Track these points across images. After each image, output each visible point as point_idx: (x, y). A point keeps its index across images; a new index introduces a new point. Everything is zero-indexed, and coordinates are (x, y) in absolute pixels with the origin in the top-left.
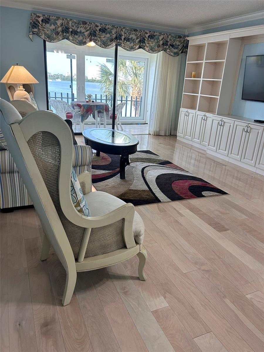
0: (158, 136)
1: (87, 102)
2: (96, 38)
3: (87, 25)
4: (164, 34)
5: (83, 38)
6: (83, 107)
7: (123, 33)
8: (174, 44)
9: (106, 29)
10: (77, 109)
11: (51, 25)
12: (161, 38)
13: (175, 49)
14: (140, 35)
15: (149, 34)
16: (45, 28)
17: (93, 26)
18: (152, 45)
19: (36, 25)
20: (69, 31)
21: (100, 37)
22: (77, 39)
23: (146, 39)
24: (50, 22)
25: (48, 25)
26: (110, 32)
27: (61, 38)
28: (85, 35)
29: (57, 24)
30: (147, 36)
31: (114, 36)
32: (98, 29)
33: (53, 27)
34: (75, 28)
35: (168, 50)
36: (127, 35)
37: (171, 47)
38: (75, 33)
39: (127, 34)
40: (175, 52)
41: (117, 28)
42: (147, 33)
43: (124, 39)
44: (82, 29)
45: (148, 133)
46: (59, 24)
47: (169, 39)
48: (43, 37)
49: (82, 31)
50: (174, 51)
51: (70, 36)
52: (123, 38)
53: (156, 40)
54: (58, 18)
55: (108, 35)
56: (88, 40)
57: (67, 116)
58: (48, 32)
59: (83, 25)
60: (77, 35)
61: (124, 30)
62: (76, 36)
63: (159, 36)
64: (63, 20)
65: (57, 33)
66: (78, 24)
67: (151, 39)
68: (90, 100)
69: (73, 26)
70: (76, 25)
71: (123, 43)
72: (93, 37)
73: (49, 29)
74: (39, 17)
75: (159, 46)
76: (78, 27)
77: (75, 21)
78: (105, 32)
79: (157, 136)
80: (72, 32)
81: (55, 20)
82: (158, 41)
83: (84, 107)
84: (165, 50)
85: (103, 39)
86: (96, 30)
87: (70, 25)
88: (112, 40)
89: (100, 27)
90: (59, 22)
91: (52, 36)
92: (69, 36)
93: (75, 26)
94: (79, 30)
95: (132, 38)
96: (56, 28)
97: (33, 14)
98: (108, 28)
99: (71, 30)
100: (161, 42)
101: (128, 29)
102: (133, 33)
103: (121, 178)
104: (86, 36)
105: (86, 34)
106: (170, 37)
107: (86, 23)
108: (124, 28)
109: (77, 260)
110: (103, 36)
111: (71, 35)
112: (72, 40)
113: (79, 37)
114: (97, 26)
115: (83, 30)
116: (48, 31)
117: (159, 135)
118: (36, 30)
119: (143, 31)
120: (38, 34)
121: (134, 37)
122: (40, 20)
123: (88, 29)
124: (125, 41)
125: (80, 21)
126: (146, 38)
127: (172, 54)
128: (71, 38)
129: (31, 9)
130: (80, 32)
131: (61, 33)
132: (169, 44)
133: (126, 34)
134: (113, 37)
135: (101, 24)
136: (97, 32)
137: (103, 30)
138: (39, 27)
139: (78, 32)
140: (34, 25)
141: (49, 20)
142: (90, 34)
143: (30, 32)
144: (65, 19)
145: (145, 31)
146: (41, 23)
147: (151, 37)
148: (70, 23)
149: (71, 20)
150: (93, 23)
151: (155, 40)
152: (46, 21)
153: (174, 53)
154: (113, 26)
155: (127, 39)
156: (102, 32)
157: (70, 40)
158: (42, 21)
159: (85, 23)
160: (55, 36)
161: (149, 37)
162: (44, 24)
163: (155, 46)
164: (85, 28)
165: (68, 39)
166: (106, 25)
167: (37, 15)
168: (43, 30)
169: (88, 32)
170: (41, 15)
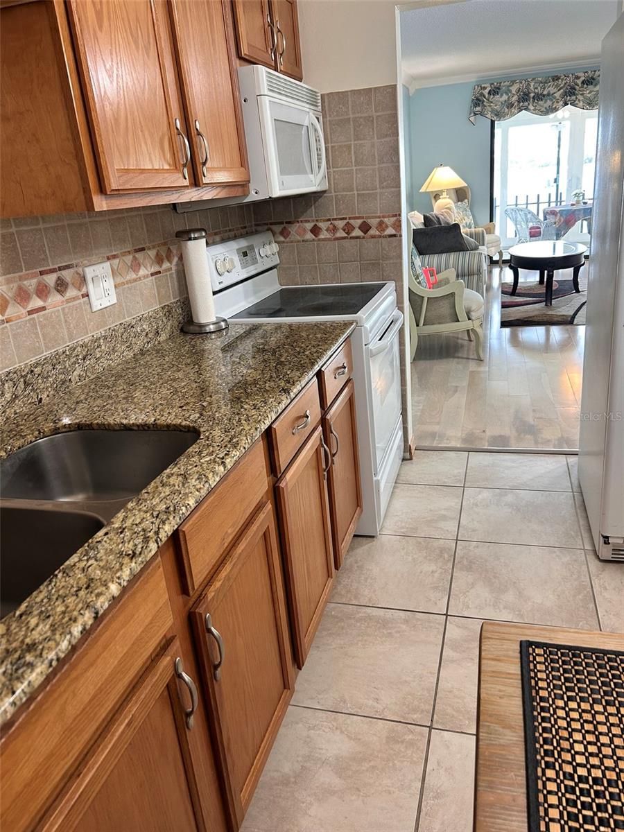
1: (573, 205)
2: (574, 98)
3: (560, 80)
5: (553, 103)
6: (559, 215)
9: (594, 79)
10: (551, 219)
11: (502, 95)
16: (492, 103)
17: (570, 79)
19: (480, 101)
20: (530, 97)
21: (582, 95)
24: (500, 92)
25: (497, 97)
27: (516, 112)
28: (555, 97)
29: (510, 91)
32: (579, 81)
33: (505, 97)
34: (539, 90)
38: (539, 97)
44: (550, 88)
46: (514, 92)
48: (489, 116)
49: (552, 92)
51: (531, 105)
54: (513, 82)
56: (561, 103)
57: (530, 233)
59: (552, 83)
60: (542, 100)
62: (540, 102)
64: (521, 83)
65: (511, 106)
66: (546, 83)
68: (578, 202)
69: (536, 88)
70: (541, 85)
72: (569, 98)
73: (499, 101)
74: (485, 88)
76: (544, 88)
77: (540, 79)
78: (592, 84)
80: (534, 96)
81: (509, 86)
83: (561, 215)
85: (589, 95)
86: (577, 85)
87: (532, 88)
89: (583, 78)
90: (514, 89)
91: (502, 111)
93: (539, 88)
94: (545, 93)
96: (509, 98)
97: (476, 87)
98: (600, 75)
99: (532, 95)
103: (546, 305)
104: (558, 98)
105: (557, 95)
107: (559, 78)
109: (417, 325)
110: (588, 92)
111: (534, 101)
112: (535, 110)
113: (546, 102)
114: (578, 78)
115: (552, 90)
116: (496, 106)
118: (478, 109)
120: (482, 114)
122: (486, 92)
123: (562, 85)
125: (549, 77)
128: (531, 107)
129: (474, 80)
130: (548, 94)
131: (516, 104)
135: (585, 73)
136: (577, 87)
137: (589, 81)
138: (484, 103)
139: (544, 96)
140: (478, 101)
141: (499, 89)
142: (565, 94)
143: (470, 114)
144: (524, 82)
146: (487, 96)
148: (532, 84)
149: (533, 79)
150: (571, 75)
152: (495, 91)
156: (587, 85)
157: (530, 110)
158: (489, 93)
159: (556, 78)
160: (506, 110)
162: (492, 96)
164: (557, 86)
165: (527, 109)
166: (595, 71)
167: (483, 86)
168: (490, 106)
169: (562, 90)
170: (488, 85)
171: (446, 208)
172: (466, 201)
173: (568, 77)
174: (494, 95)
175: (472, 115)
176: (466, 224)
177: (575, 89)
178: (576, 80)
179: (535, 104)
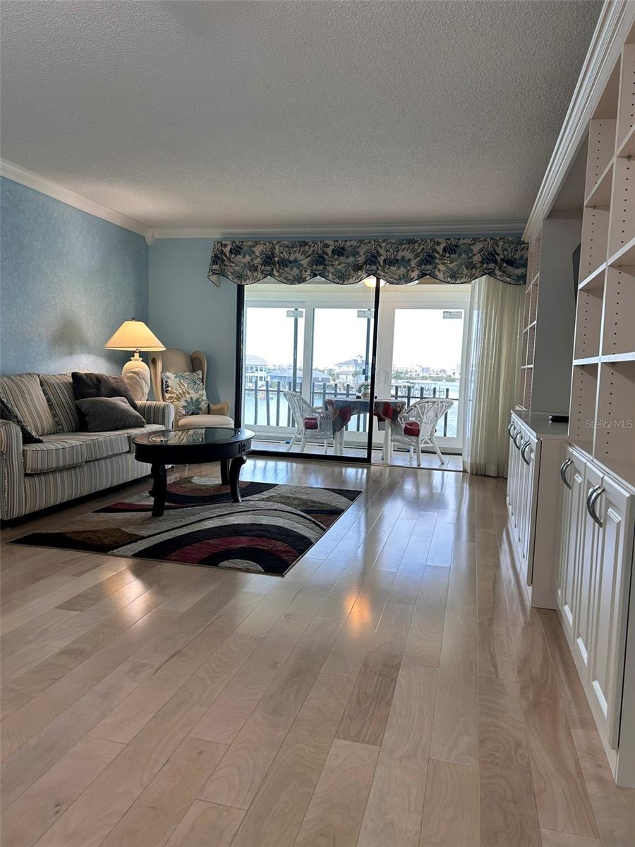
0: (483, 478)
2: (323, 268)
3: (307, 247)
4: (485, 240)
5: (301, 272)
7: (382, 251)
8: (517, 257)
9: (346, 249)
11: (244, 256)
12: (476, 249)
13: (517, 268)
14: (423, 249)
15: (443, 245)
16: (233, 263)
17: (320, 245)
18: (451, 266)
19: (219, 258)
20: (274, 261)
21: (333, 265)
22: (290, 275)
23: (437, 255)
24: (242, 252)
25: (239, 257)
26: (355, 254)
28: (302, 265)
29: (254, 253)
30: (440, 249)
31: (361, 259)
32: (329, 251)
33: (248, 258)
34: (285, 255)
35: (498, 273)
36: (391, 254)
37: (505, 265)
38: (284, 263)
39: (391, 251)
40: (520, 275)
41: (370, 242)
42: (439, 244)
43: (384, 261)
44: (297, 254)
45: (462, 469)
46: (257, 254)
47: (500, 248)
49: (299, 259)
50: (517, 273)
52: (381, 260)
53: (464, 255)
54: (257, 243)
55: (351, 259)
56: (309, 272)
57: (306, 424)
58: (236, 268)
59: (298, 249)
60: (287, 267)
61: (383, 245)
62: (286, 269)
63: (471, 245)
64: (265, 245)
65: (254, 269)
66: (292, 247)
67: (450, 253)
68: (365, 395)
69: (282, 253)
70: (287, 249)
71: (383, 271)
72: (317, 268)
73: (242, 262)
74: (225, 246)
75: (471, 266)
76: (290, 253)
77: (286, 243)
78: (343, 255)
79: (479, 477)
80: (278, 261)
81: (251, 247)
82: (471, 255)
84: (491, 273)
86: (326, 254)
87: (277, 251)
88: (358, 268)
89: (332, 247)
90: (257, 250)
92: (272, 269)
93: (285, 252)
94: (291, 259)
95: (403, 258)
96: (252, 260)
97: (216, 243)
98: (351, 246)
99: (276, 259)
100: (477, 259)
101: (393, 241)
102: (405, 248)
104: (305, 265)
105: (305, 262)
106: (501, 243)
107: (306, 244)
108: (383, 241)
110: (338, 263)
112: (280, 276)
113: (292, 269)
114: (327, 246)
115: (298, 256)
117: (485, 475)
119: (428, 241)
120: (222, 273)
121: (408, 255)
122: (227, 250)
123: (310, 253)
124: (387, 266)
125: (296, 242)
126: (439, 253)
127: (509, 280)
128: (276, 273)
129: (215, 236)
130: (296, 261)
131: (260, 267)
132: (499, 259)
133: (389, 251)
134: (359, 261)
135: (335, 242)
136: (326, 257)
137: (339, 252)
138: (226, 263)
139: (291, 262)
141: (242, 248)
142: (312, 263)
143: (209, 272)
144: (268, 244)
145: (436, 240)
146: (228, 254)
147: (451, 249)
148: (277, 247)
149: (278, 242)
151: (460, 255)
152: (237, 250)
153: (517, 276)
154: (361, 241)
155: (391, 262)
156: (337, 255)
157: (275, 276)
158: (231, 252)
159: (303, 244)
160: (249, 273)
161: (444, 250)
162: (233, 256)
163: (459, 266)
164: (304, 253)
165: (272, 275)
166: (347, 241)
167: (223, 243)
168: (231, 266)
169: (309, 259)
170: (229, 243)
171: (132, 372)
172: (200, 372)
173: (316, 244)
174: (236, 255)
175: (211, 273)
176: (191, 398)
177: (324, 259)
178: (325, 249)
179: (281, 271)
